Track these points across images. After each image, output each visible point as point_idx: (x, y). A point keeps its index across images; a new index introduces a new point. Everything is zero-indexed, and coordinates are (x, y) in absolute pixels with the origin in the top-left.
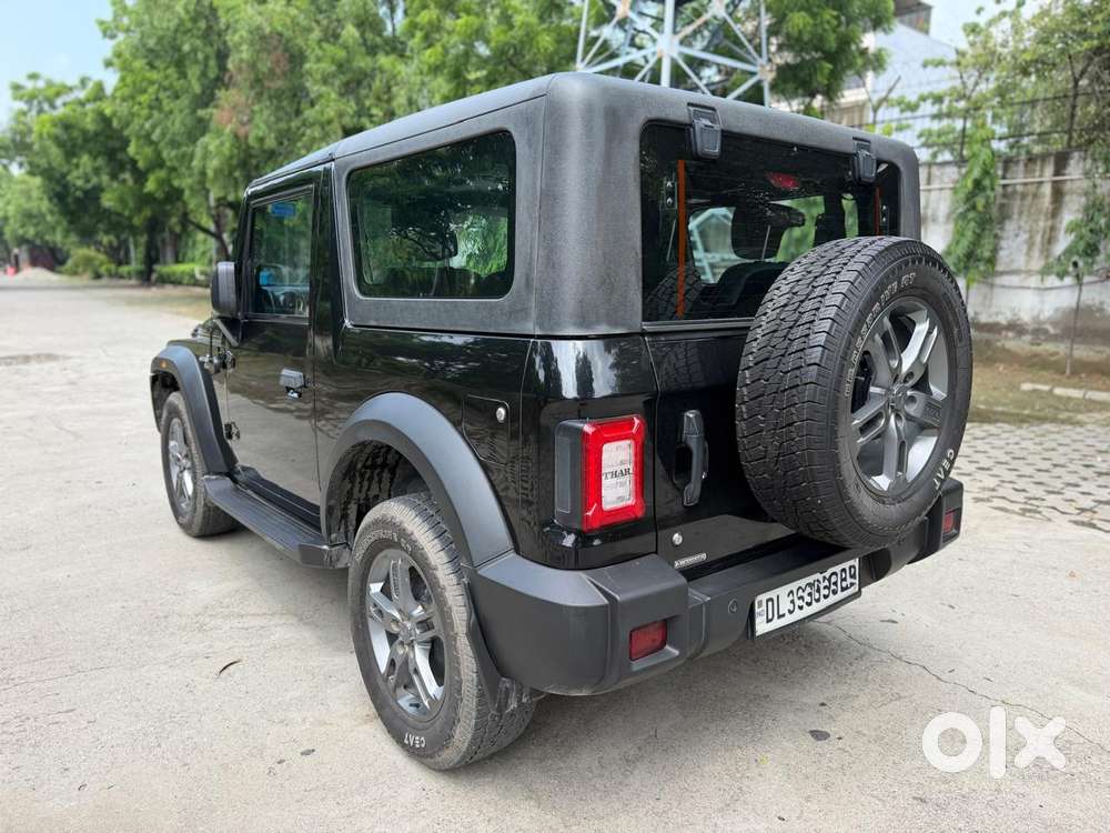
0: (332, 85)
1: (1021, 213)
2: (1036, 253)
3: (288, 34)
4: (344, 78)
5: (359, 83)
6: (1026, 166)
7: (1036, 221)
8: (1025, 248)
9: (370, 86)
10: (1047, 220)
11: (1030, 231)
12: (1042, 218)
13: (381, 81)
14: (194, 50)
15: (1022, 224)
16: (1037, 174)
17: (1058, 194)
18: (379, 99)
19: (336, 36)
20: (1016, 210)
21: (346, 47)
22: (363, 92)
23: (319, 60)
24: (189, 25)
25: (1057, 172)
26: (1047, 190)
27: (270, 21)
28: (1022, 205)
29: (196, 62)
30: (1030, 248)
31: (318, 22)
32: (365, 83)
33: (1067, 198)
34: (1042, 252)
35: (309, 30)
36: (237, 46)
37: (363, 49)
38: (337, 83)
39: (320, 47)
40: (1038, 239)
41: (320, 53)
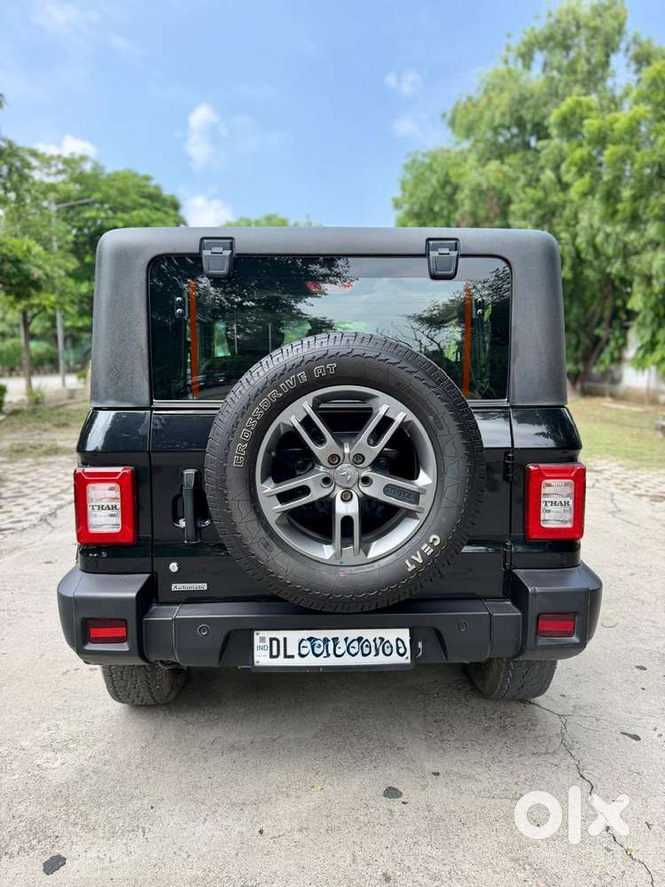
0: (530, 219)
3: (499, 186)
4: (540, 212)
5: (553, 214)
9: (561, 216)
13: (570, 210)
14: (442, 209)
18: (568, 225)
19: (538, 180)
21: (544, 189)
22: (555, 221)
23: (521, 201)
24: (439, 192)
27: (487, 179)
29: (443, 217)
31: (524, 172)
32: (557, 214)
35: (516, 180)
36: (463, 201)
37: (558, 187)
38: (534, 217)
39: (524, 192)
41: (522, 196)
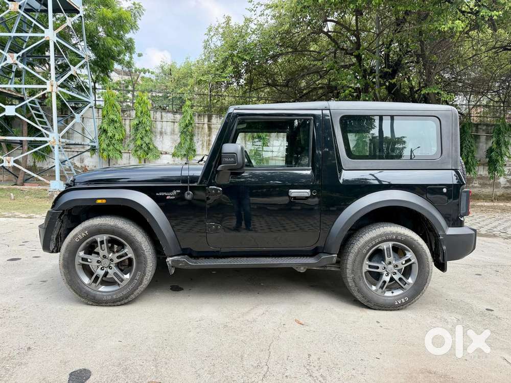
1: (198, 134)
2: (205, 149)
6: (198, 117)
7: (204, 137)
8: (201, 147)
10: (207, 137)
11: (202, 141)
12: (206, 136)
15: (199, 137)
16: (202, 121)
17: (210, 128)
20: (196, 132)
25: (209, 121)
26: (206, 126)
28: (198, 131)
30: (203, 146)
33: (213, 130)
34: (207, 148)
40: (205, 144)
